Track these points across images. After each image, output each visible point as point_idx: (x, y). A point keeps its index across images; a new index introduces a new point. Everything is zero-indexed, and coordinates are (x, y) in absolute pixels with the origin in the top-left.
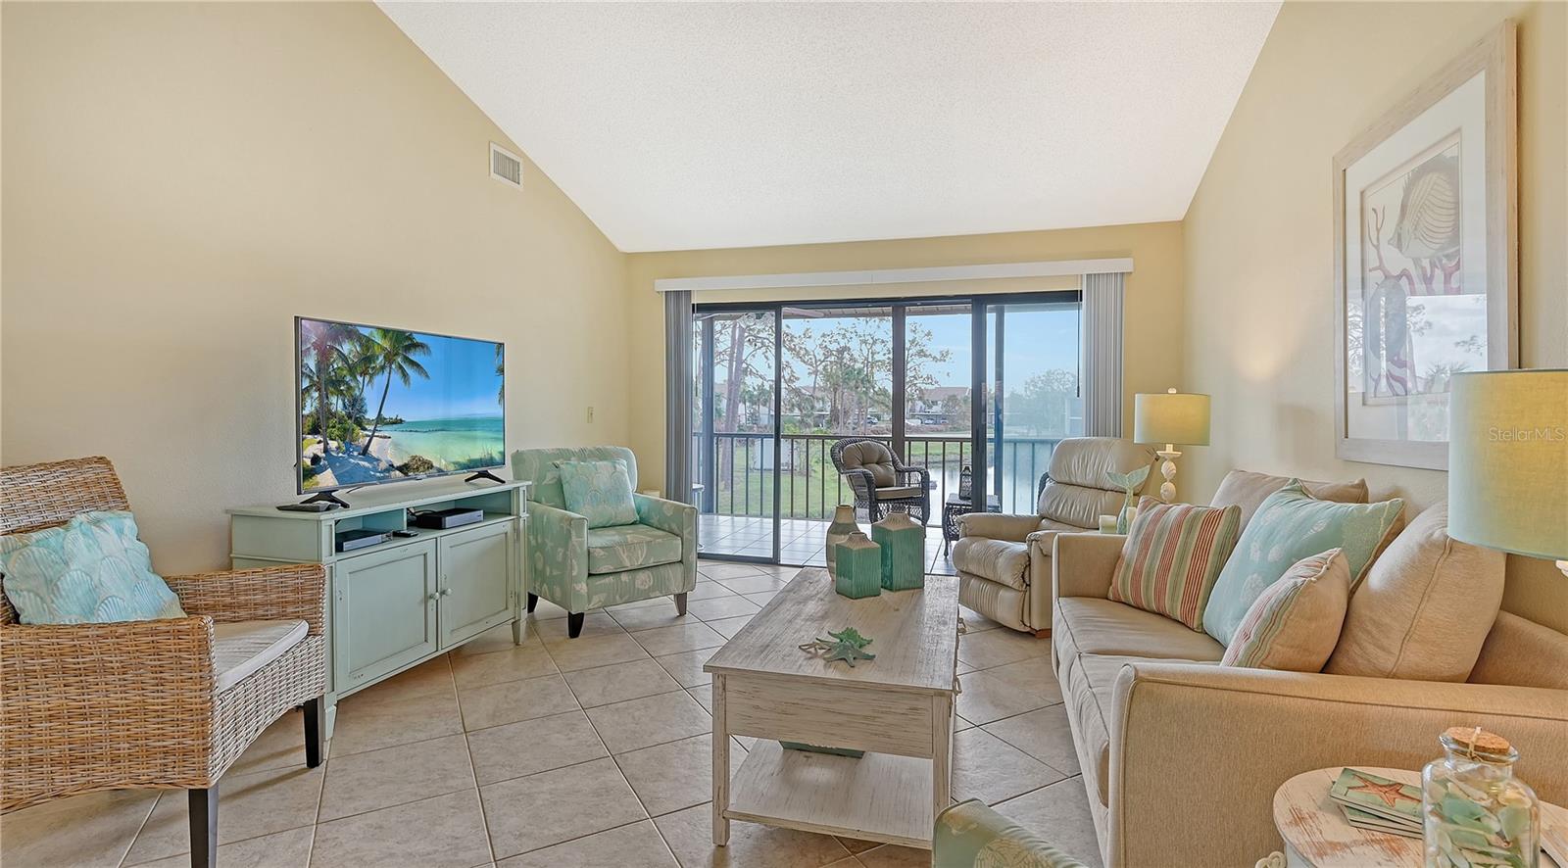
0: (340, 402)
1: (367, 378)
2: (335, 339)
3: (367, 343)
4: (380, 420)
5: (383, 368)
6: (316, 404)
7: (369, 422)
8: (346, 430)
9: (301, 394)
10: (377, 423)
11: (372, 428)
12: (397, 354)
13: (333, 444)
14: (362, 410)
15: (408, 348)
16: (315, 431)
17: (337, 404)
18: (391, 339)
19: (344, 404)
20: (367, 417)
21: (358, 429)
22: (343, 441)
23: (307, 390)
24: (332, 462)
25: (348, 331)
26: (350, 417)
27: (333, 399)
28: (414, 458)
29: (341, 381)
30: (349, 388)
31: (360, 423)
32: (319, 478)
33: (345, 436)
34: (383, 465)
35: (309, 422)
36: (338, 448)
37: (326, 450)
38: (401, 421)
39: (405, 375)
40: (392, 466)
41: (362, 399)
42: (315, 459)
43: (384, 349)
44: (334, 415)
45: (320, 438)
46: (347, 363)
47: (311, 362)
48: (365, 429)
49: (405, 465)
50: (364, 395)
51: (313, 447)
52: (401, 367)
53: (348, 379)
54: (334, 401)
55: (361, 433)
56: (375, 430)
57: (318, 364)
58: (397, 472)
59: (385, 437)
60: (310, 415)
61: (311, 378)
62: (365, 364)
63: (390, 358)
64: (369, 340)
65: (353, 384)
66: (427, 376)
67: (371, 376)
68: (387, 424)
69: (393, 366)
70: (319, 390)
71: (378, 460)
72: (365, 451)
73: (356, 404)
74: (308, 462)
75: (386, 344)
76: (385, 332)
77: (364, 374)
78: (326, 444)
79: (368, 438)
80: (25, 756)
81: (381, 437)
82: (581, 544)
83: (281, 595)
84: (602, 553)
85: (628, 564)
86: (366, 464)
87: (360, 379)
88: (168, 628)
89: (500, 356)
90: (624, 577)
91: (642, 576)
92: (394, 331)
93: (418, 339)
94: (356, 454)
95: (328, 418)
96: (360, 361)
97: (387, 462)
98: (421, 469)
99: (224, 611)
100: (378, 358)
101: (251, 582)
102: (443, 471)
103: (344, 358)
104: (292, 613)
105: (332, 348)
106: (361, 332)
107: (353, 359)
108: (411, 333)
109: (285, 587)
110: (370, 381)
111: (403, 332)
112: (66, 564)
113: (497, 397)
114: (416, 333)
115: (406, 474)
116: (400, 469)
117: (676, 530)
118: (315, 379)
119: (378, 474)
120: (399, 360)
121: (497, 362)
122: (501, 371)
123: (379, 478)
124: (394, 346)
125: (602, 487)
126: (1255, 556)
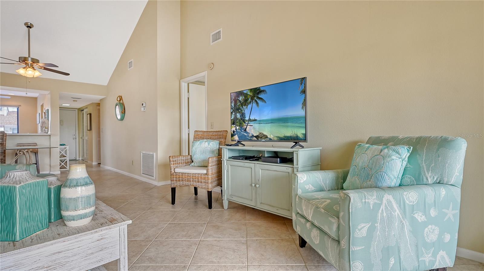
0: (239, 115)
2: (238, 96)
3: (246, 95)
4: (250, 120)
5: (250, 102)
6: (234, 116)
8: (241, 123)
10: (249, 121)
11: (247, 122)
12: (255, 97)
13: (238, 128)
14: (245, 117)
15: (258, 93)
16: (233, 124)
18: (253, 92)
20: (246, 119)
21: (243, 123)
22: (240, 127)
24: (238, 133)
25: (240, 93)
26: (241, 119)
27: (238, 114)
28: (260, 133)
29: (239, 109)
30: (241, 110)
31: (244, 121)
32: (234, 137)
33: (241, 125)
34: (250, 135)
35: (232, 121)
36: (239, 129)
37: (236, 129)
38: (256, 120)
39: (257, 103)
40: (253, 135)
41: (245, 114)
42: (234, 132)
43: (250, 96)
44: (238, 119)
46: (241, 103)
47: (233, 105)
48: (245, 123)
49: (257, 136)
50: (245, 112)
51: (233, 128)
52: (256, 101)
53: (241, 107)
54: (238, 115)
56: (248, 123)
57: (234, 105)
58: (255, 138)
59: (251, 126)
60: (233, 119)
62: (245, 102)
63: (252, 99)
64: (246, 94)
65: (242, 109)
66: (265, 102)
68: (252, 121)
69: (254, 101)
70: (234, 112)
72: (245, 130)
73: (243, 115)
74: (232, 132)
75: (251, 94)
76: (251, 90)
77: (245, 105)
78: (236, 127)
79: (246, 126)
81: (250, 126)
86: (246, 134)
87: (244, 107)
89: (303, 85)
92: (254, 89)
93: (262, 89)
94: (243, 131)
95: (236, 120)
96: (244, 101)
97: (252, 134)
98: (263, 138)
100: (249, 99)
102: (271, 139)
103: (240, 101)
105: (237, 99)
106: (244, 92)
107: (242, 101)
108: (259, 87)
110: (247, 107)
111: (257, 88)
113: (301, 106)
114: (260, 87)
115: (258, 139)
116: (256, 137)
118: (234, 109)
119: (249, 138)
120: (255, 98)
121: (301, 88)
122: (304, 92)
123: (249, 139)
124: (254, 94)
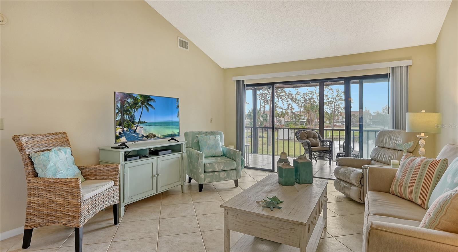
0: (127, 116)
1: (136, 109)
2: (126, 98)
3: (135, 99)
4: (140, 122)
5: (140, 106)
6: (120, 117)
7: (136, 123)
8: (129, 125)
9: (116, 114)
10: (139, 123)
11: (137, 124)
12: (145, 102)
13: (125, 129)
14: (134, 119)
15: (148, 100)
16: (120, 125)
17: (126, 117)
18: (143, 97)
19: (129, 117)
20: (135, 121)
21: (133, 125)
22: (128, 128)
23: (118, 113)
24: (125, 134)
25: (130, 96)
26: (130, 121)
27: (125, 116)
28: (150, 134)
29: (127, 110)
30: (130, 112)
31: (133, 123)
32: (121, 139)
33: (129, 127)
34: (140, 136)
35: (118, 123)
36: (127, 130)
37: (123, 131)
38: (146, 122)
39: (147, 108)
40: (143, 136)
41: (134, 116)
42: (120, 133)
43: (141, 101)
44: (126, 120)
45: (121, 127)
46: (129, 105)
47: (119, 105)
48: (135, 125)
50: (135, 114)
51: (119, 130)
52: (146, 106)
53: (130, 110)
54: (126, 116)
55: (134, 126)
56: (138, 125)
57: (121, 105)
58: (145, 138)
59: (141, 127)
60: (119, 120)
61: (119, 109)
62: (135, 105)
63: (143, 103)
64: (136, 98)
65: (131, 111)
66: (154, 109)
67: (137, 109)
68: (142, 123)
69: (144, 106)
70: (121, 113)
71: (139, 134)
72: (135, 131)
73: (132, 117)
74: (118, 134)
75: (141, 99)
76: (141, 96)
77: (134, 108)
78: (123, 129)
79: (136, 127)
80: (38, 213)
81: (140, 127)
82: (202, 162)
83: (107, 173)
84: (209, 165)
85: (217, 169)
86: (135, 135)
87: (133, 110)
88: (69, 181)
89: (178, 102)
90: (216, 173)
91: (222, 173)
92: (144, 95)
93: (151, 97)
94: (132, 132)
95: (124, 121)
96: (134, 104)
97: (142, 135)
98: (152, 137)
99: (93, 177)
100: (139, 103)
101: (100, 169)
102: (159, 138)
103: (128, 103)
104: (110, 178)
105: (125, 100)
106: (134, 96)
107: (131, 104)
108: (149, 96)
109: (109, 171)
110: (136, 110)
111: (147, 96)
112: (49, 161)
113: (177, 115)
114: (151, 96)
115: (148, 138)
116: (146, 137)
117: (235, 159)
118: (120, 110)
119: (139, 138)
120: (146, 104)
121: (177, 104)
122: (178, 107)
123: (139, 139)
124: (144, 100)
125: (211, 144)
126: (449, 180)
